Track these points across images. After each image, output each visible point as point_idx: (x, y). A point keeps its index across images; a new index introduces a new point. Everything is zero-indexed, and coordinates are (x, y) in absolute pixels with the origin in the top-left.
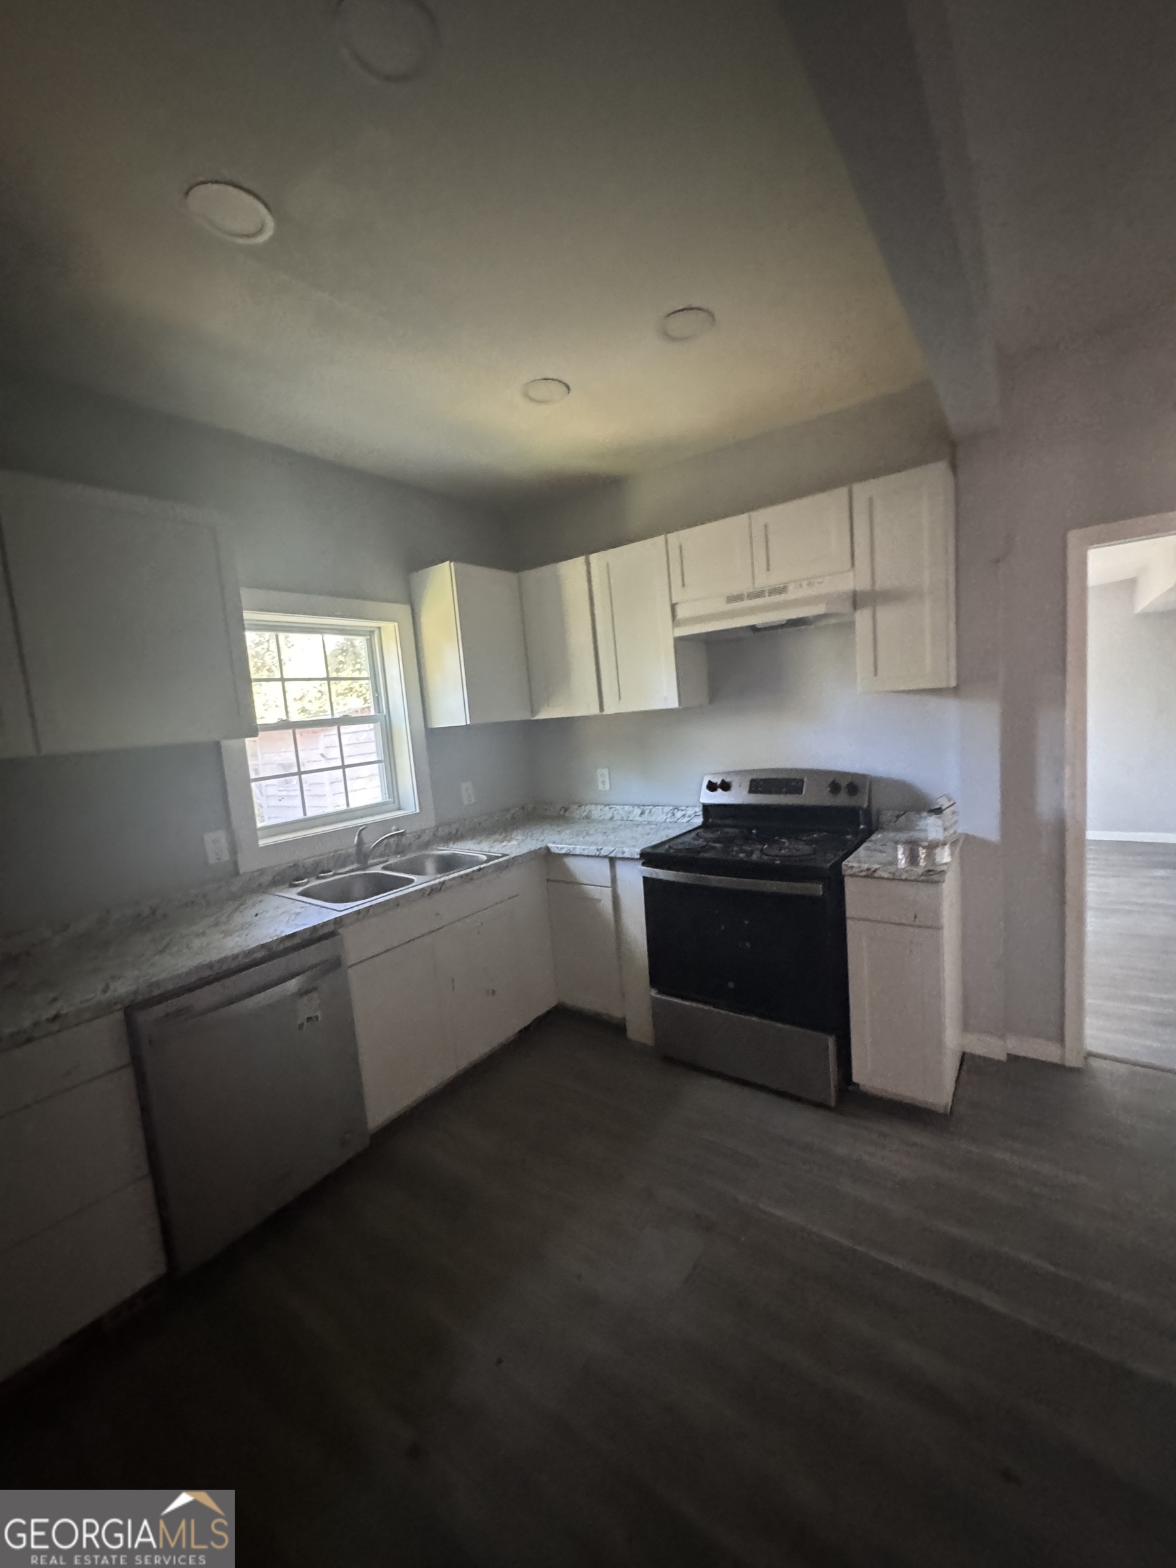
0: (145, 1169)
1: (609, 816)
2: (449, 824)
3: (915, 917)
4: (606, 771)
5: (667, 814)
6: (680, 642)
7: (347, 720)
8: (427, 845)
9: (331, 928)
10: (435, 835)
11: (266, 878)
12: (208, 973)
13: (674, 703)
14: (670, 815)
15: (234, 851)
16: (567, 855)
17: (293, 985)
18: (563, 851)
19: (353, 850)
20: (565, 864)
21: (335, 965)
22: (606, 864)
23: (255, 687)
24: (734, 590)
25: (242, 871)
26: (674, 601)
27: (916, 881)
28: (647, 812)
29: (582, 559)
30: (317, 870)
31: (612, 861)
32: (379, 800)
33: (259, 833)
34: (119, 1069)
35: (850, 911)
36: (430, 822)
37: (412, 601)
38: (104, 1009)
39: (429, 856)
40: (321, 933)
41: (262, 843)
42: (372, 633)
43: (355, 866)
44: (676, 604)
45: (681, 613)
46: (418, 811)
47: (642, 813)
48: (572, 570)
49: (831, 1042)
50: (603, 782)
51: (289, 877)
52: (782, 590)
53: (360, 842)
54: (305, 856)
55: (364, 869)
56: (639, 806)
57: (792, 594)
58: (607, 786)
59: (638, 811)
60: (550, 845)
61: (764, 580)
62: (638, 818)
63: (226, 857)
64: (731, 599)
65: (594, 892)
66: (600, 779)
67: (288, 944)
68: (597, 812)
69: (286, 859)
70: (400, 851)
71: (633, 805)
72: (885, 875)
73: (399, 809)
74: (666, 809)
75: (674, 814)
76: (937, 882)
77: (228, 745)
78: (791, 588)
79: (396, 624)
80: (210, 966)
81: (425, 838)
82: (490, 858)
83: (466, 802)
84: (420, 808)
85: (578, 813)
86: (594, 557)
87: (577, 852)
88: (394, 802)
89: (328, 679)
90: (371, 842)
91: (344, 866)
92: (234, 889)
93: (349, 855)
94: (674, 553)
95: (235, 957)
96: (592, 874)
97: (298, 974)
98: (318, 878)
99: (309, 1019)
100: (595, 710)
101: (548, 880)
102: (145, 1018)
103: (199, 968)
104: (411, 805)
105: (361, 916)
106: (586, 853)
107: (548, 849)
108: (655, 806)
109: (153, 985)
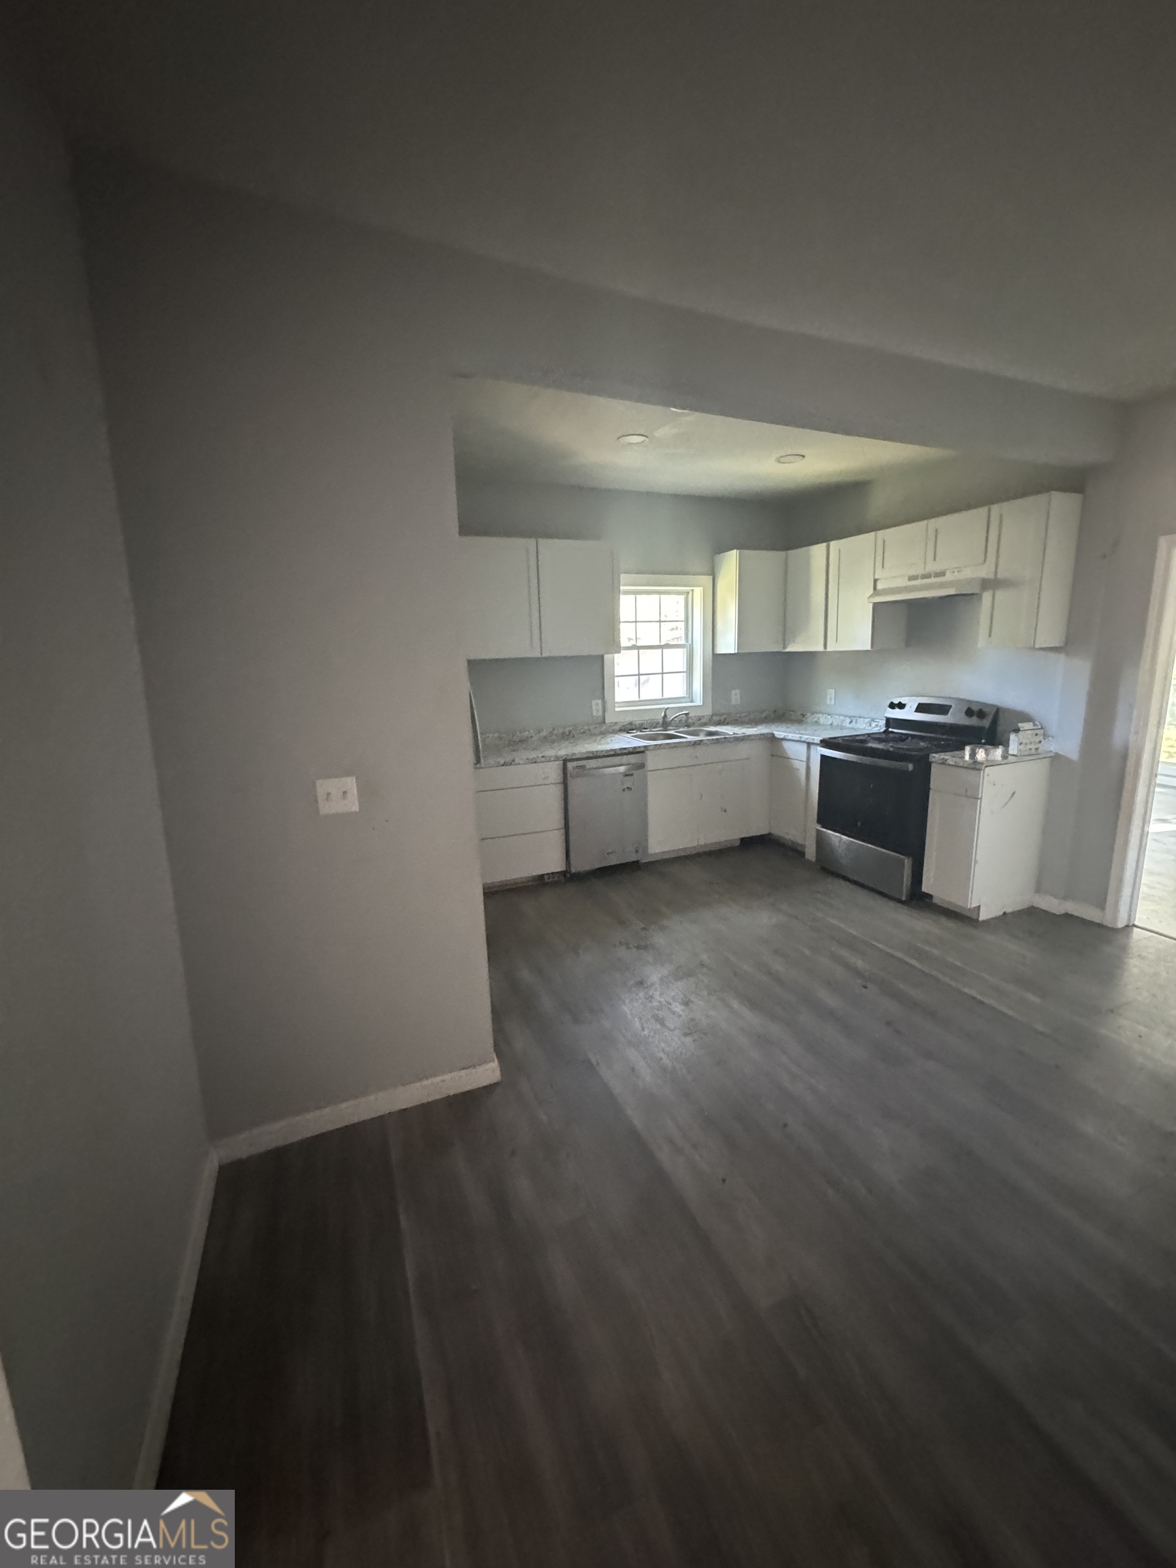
0: (562, 825)
1: (830, 723)
2: (720, 715)
3: (966, 791)
4: (833, 691)
5: (866, 724)
6: (876, 606)
7: (668, 646)
8: (705, 725)
9: (642, 749)
10: (710, 720)
11: (617, 727)
12: (591, 755)
13: (868, 647)
14: (868, 724)
15: (604, 711)
16: (783, 739)
17: (622, 769)
18: (782, 737)
19: (661, 721)
20: (782, 746)
21: (641, 766)
22: (805, 746)
23: (622, 626)
24: (912, 572)
25: (607, 721)
26: (876, 577)
27: (966, 768)
28: (854, 721)
29: (825, 544)
30: (641, 728)
31: (809, 744)
32: (682, 696)
33: (616, 705)
34: (556, 784)
35: (932, 785)
36: (708, 712)
37: (713, 573)
38: (557, 758)
39: (703, 730)
40: (637, 750)
41: (617, 709)
42: (688, 593)
43: (659, 729)
44: (878, 579)
45: (880, 586)
46: (701, 704)
47: (851, 722)
48: (818, 551)
49: (907, 863)
50: (831, 699)
51: (627, 729)
52: (942, 574)
53: (665, 716)
54: (637, 720)
55: (666, 731)
56: (850, 717)
57: (949, 577)
58: (833, 703)
59: (848, 720)
60: (775, 732)
61: (932, 567)
62: (848, 725)
63: (600, 713)
64: (911, 578)
65: (797, 764)
66: (828, 697)
67: (624, 751)
68: (823, 719)
69: (628, 719)
70: (688, 726)
71: (846, 716)
72: (952, 763)
73: (692, 701)
74: (866, 720)
75: (870, 725)
76: (979, 770)
77: (606, 657)
78: (948, 574)
79: (702, 588)
80: (592, 752)
81: (703, 721)
82: (734, 734)
83: (733, 702)
84: (703, 704)
85: (810, 718)
86: (833, 544)
87: (789, 738)
88: (689, 697)
89: (660, 621)
90: (670, 718)
91: (655, 728)
92: (602, 729)
93: (658, 723)
94: (880, 543)
95: (602, 751)
96: (796, 752)
97: (625, 765)
98: (641, 731)
99: (628, 788)
100: (820, 648)
101: (772, 755)
102: (570, 765)
103: (588, 752)
104: (698, 701)
105: (656, 747)
106: (793, 738)
107: (773, 734)
108: (860, 717)
109: (574, 754)
